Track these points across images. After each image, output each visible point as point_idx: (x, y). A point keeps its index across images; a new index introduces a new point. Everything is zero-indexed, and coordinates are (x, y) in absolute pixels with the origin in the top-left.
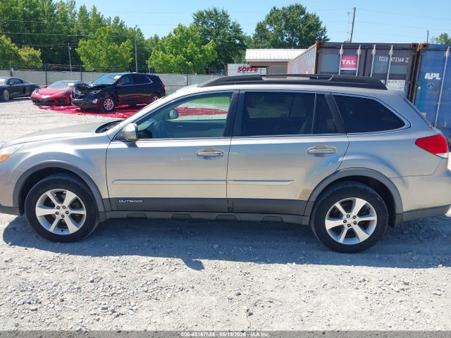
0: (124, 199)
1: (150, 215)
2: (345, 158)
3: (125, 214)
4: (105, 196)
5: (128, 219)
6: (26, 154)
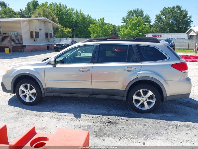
0: (52, 88)
1: (62, 95)
2: (140, 72)
3: (52, 94)
4: (44, 87)
5: (54, 96)
6: (15, 70)
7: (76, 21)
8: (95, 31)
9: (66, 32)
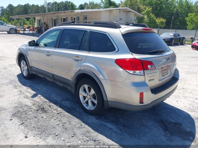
0: (33, 67)
2: (84, 64)
4: (30, 65)
7: (177, 10)
8: (193, 21)
9: (158, 22)
